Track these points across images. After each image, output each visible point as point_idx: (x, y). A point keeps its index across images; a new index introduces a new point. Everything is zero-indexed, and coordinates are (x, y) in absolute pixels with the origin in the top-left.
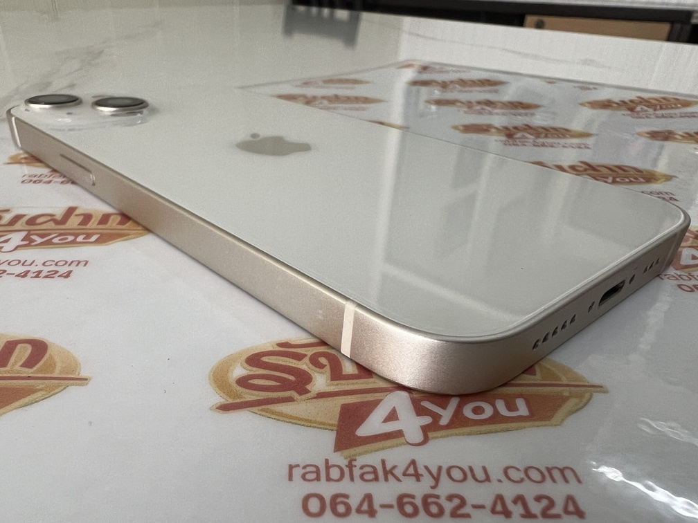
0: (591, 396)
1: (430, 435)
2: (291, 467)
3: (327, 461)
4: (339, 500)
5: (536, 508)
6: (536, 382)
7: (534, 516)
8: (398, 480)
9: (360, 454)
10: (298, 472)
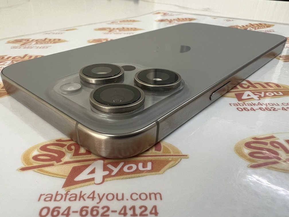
0: (181, 159)
1: (106, 179)
2: (41, 195)
3: (57, 192)
4: (56, 209)
6: (160, 154)
7: (137, 215)
8: (84, 200)
9: (73, 189)
10: (43, 197)
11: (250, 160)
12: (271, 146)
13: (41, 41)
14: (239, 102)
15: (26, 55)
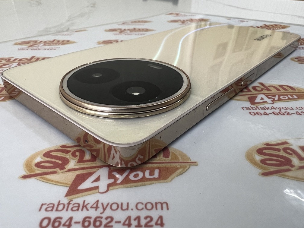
0: (189, 167)
1: (110, 188)
2: (42, 205)
3: (59, 201)
4: (58, 220)
5: (143, 222)
6: (168, 161)
8: (87, 210)
9: (76, 198)
10: (44, 207)
11: (261, 168)
12: (284, 152)
13: (49, 43)
14: (252, 106)
15: (33, 57)
